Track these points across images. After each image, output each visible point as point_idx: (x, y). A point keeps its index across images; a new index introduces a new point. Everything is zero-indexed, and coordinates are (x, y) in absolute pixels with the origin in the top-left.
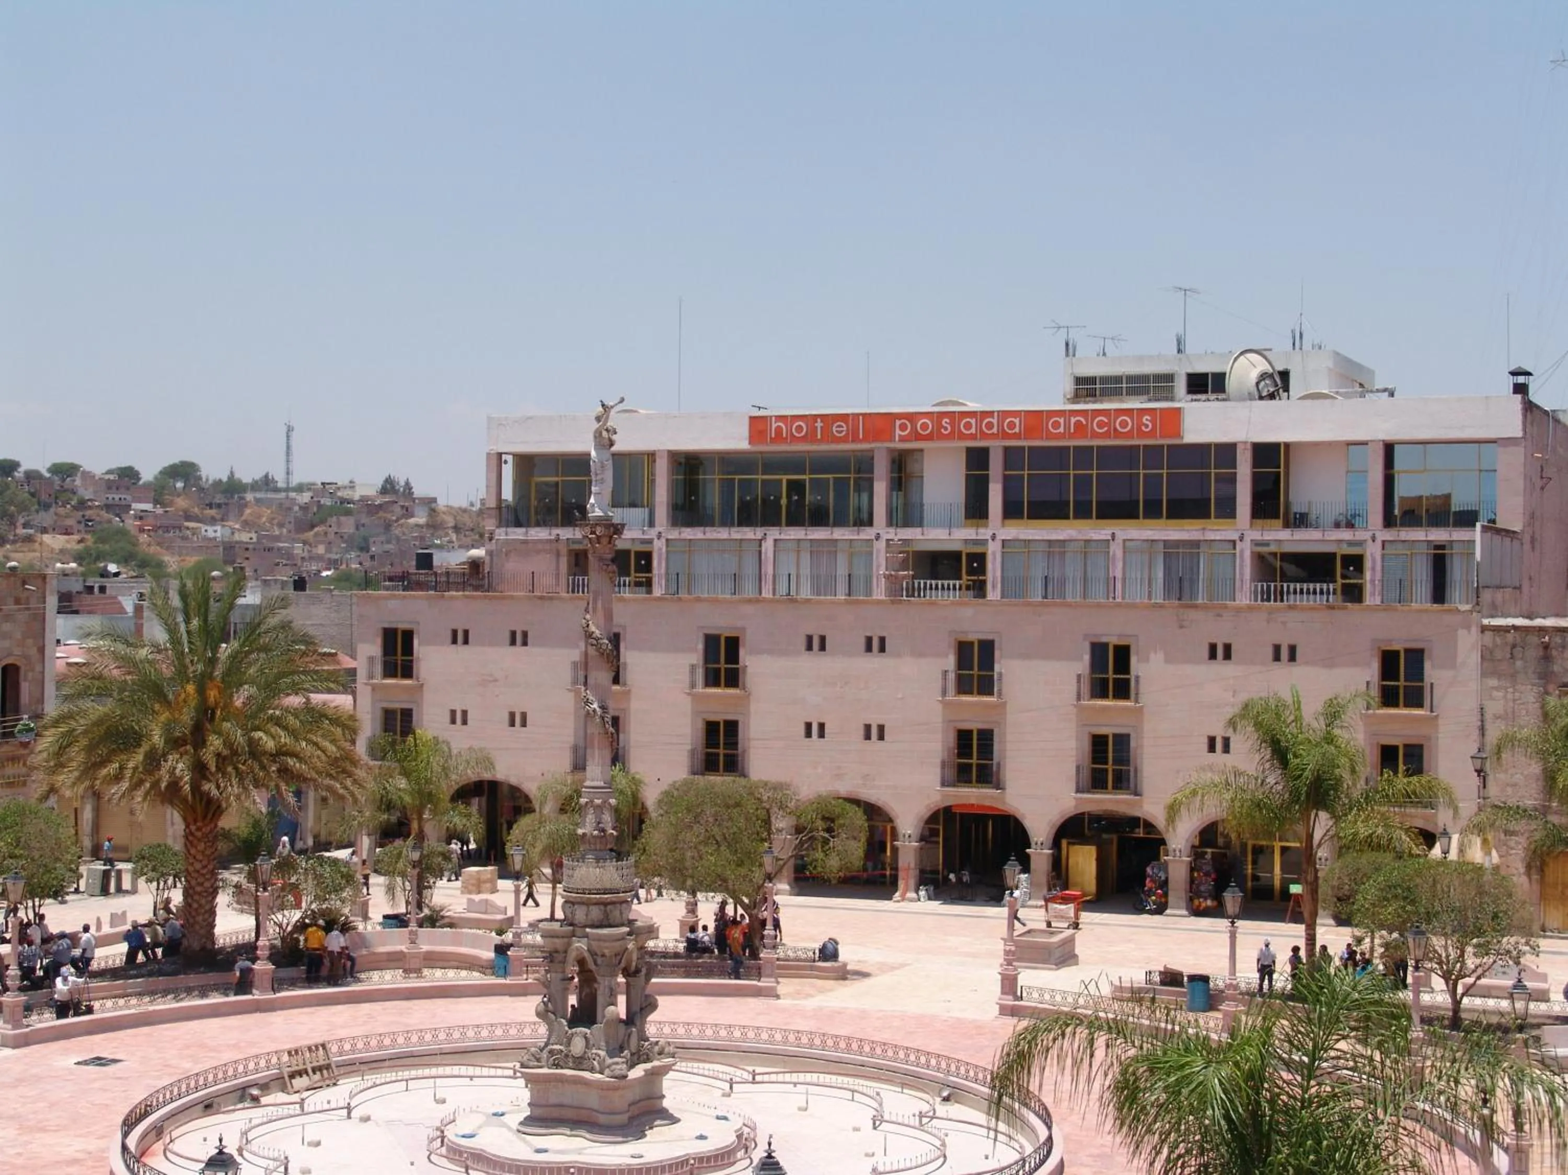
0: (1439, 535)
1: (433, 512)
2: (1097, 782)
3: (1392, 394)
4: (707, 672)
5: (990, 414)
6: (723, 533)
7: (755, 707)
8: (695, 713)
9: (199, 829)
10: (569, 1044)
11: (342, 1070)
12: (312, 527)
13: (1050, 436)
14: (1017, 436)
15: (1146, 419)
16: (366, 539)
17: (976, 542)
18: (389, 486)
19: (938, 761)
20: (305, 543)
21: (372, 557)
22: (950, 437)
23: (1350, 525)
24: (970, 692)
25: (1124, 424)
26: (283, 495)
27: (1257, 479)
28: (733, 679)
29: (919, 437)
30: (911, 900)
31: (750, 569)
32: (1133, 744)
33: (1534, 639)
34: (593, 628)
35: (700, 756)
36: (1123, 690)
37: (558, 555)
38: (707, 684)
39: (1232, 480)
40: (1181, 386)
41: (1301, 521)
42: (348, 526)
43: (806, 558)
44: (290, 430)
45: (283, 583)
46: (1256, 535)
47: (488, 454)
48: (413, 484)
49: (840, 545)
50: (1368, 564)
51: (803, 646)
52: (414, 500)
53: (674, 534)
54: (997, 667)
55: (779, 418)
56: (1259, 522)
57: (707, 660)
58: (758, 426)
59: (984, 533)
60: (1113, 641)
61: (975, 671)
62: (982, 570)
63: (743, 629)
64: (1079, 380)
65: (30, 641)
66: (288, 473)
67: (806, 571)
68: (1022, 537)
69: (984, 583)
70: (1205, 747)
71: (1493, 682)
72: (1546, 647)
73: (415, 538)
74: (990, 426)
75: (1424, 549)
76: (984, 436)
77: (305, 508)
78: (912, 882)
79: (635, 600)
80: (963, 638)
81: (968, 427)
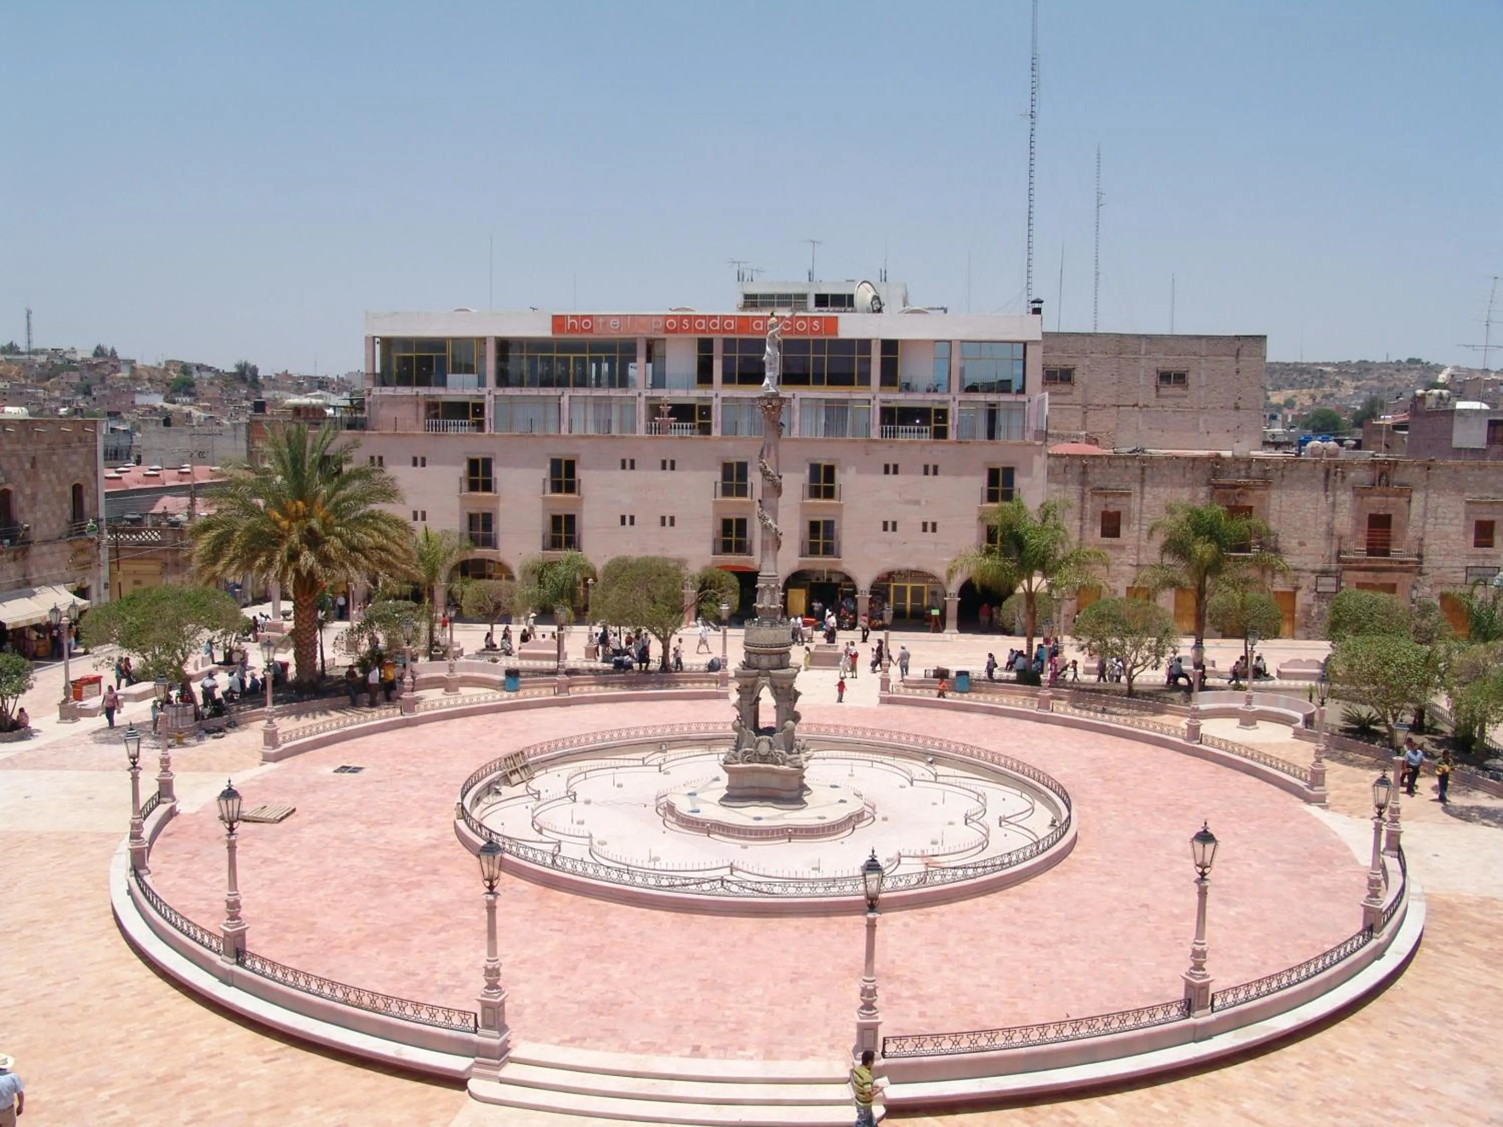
0: (992, 398)
1: (133, 369)
2: (813, 550)
3: (946, 311)
4: (553, 483)
5: (715, 317)
6: (534, 391)
7: (586, 507)
8: (545, 510)
9: (306, 600)
10: (757, 747)
11: (537, 767)
12: (49, 378)
13: (753, 333)
14: (732, 332)
15: (816, 323)
16: (88, 387)
17: (704, 399)
18: (99, 352)
19: (711, 539)
20: (44, 389)
21: (94, 399)
22: (688, 331)
23: (936, 391)
24: (731, 495)
25: (801, 326)
26: (26, 357)
27: (883, 361)
28: (571, 488)
29: (667, 331)
30: (693, 627)
31: (553, 416)
32: (836, 527)
33: (1078, 462)
34: (769, 469)
35: (549, 538)
36: (829, 493)
37: (418, 405)
38: (553, 491)
39: (869, 361)
40: (811, 302)
41: (907, 387)
42: (75, 378)
43: (590, 409)
44: (29, 313)
45: (157, 421)
46: (883, 396)
47: (366, 338)
48: (117, 350)
49: (614, 401)
50: (950, 415)
51: (620, 467)
52: (119, 361)
53: (500, 392)
54: (749, 480)
55: (573, 317)
56: (886, 388)
57: (552, 476)
58: (558, 321)
59: (710, 393)
60: (824, 463)
61: (735, 482)
62: (708, 416)
63: (578, 455)
64: (747, 297)
65: (88, 467)
66: (29, 342)
67: (590, 417)
68: (735, 396)
69: (709, 425)
70: (882, 528)
71: (1054, 487)
72: (1085, 466)
73: (123, 387)
74: (715, 325)
75: (983, 406)
76: (711, 331)
77: (42, 366)
78: (693, 615)
79: (502, 436)
80: (727, 461)
81: (700, 324)
